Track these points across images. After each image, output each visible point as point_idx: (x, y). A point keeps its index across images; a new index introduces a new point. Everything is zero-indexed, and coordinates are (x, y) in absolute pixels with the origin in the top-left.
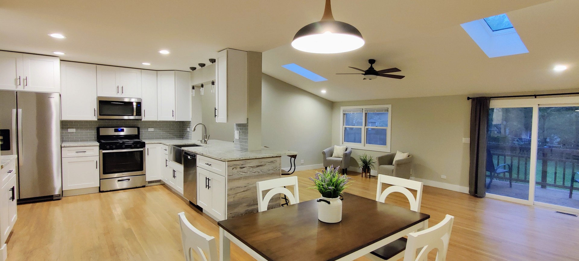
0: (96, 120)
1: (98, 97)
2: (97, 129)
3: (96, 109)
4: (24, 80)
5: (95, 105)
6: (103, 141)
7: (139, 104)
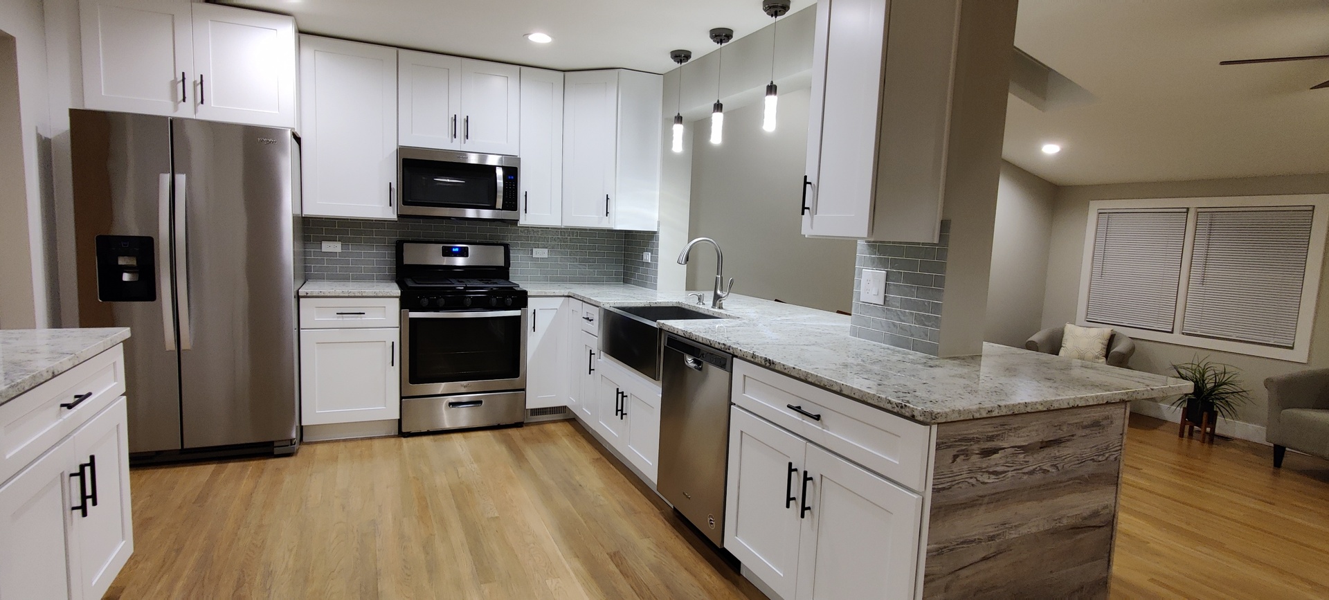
0: (395, 217)
1: (401, 150)
2: (396, 247)
3: (394, 186)
4: (195, 83)
5: (389, 173)
6: (411, 284)
7: (512, 173)
